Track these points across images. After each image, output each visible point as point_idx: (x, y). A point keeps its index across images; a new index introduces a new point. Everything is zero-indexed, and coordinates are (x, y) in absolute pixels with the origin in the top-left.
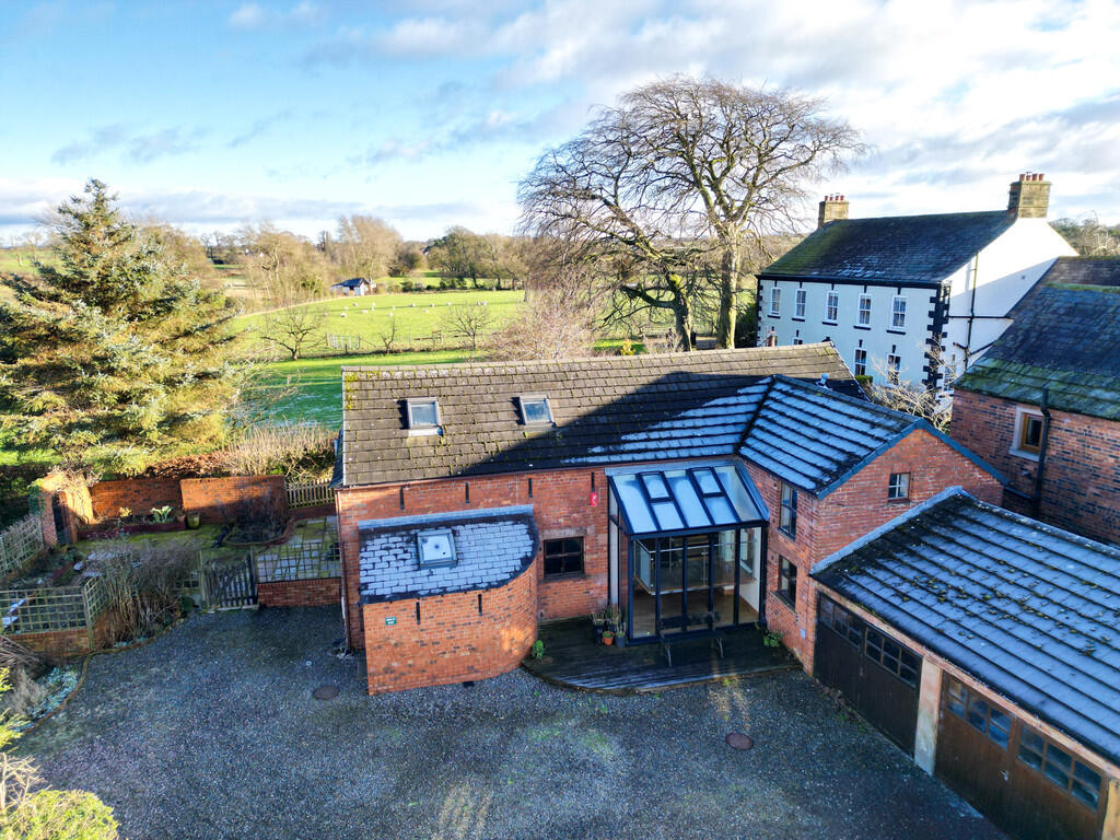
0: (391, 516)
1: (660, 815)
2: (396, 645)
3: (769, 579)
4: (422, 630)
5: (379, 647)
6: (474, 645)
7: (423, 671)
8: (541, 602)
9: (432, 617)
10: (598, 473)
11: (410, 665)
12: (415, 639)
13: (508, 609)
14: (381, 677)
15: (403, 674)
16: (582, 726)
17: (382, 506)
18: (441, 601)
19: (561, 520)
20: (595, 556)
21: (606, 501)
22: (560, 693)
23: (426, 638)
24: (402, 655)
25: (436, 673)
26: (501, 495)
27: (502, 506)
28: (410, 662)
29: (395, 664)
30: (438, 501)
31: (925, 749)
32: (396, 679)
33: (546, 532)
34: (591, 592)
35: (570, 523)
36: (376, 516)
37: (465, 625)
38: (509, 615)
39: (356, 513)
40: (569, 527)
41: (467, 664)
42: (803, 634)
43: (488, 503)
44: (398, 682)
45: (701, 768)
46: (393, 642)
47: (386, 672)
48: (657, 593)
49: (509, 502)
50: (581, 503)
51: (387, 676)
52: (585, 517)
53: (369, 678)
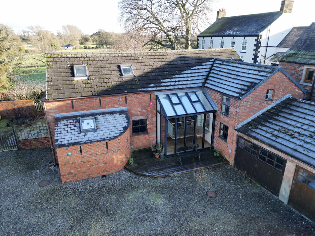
0: (68, 112)
1: (185, 230)
2: (72, 163)
3: (215, 132)
4: (83, 157)
5: (65, 165)
6: (105, 162)
8: (132, 143)
9: (87, 152)
10: (153, 95)
11: (79, 171)
12: (80, 161)
13: (118, 147)
14: (67, 176)
15: (76, 174)
16: (150, 191)
17: (64, 108)
18: (90, 145)
20: (152, 126)
21: (156, 105)
22: (140, 178)
23: (85, 160)
24: (75, 167)
25: (90, 173)
26: (114, 103)
27: (115, 107)
29: (72, 171)
30: (88, 106)
31: (284, 194)
32: (73, 176)
33: (133, 117)
34: (150, 139)
35: (142, 114)
36: (62, 112)
37: (101, 154)
38: (119, 150)
39: (53, 111)
40: (142, 115)
42: (230, 151)
43: (109, 107)
45: (199, 207)
47: (69, 174)
48: (175, 138)
49: (118, 106)
50: (146, 106)
51: (69, 176)
52: (148, 111)
53: (62, 177)
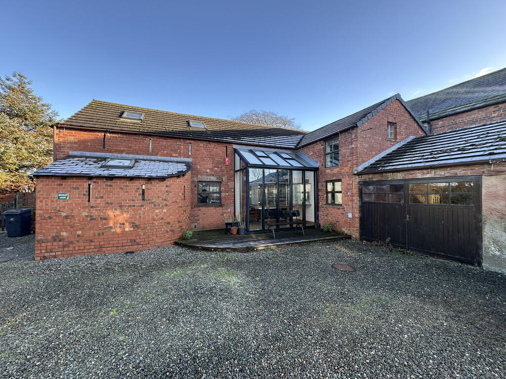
2: (67, 217)
4: (92, 207)
5: (50, 218)
7: (91, 241)
9: (102, 197)
10: (229, 147)
11: (79, 236)
12: (85, 214)
14: (49, 244)
15: (72, 242)
18: (110, 186)
19: (208, 171)
20: (227, 194)
23: (95, 213)
24: (72, 227)
25: (102, 243)
26: (172, 150)
27: (173, 157)
28: (79, 232)
29: (64, 234)
30: (131, 147)
32: (64, 247)
33: (199, 176)
34: (225, 215)
35: (213, 173)
37: (130, 206)
39: (69, 145)
40: (213, 175)
41: (129, 238)
42: (350, 215)
43: (163, 153)
44: (66, 249)
46: (64, 214)
47: (55, 240)
49: (177, 155)
50: (219, 163)
51: (55, 244)
52: (222, 171)
53: (37, 245)
